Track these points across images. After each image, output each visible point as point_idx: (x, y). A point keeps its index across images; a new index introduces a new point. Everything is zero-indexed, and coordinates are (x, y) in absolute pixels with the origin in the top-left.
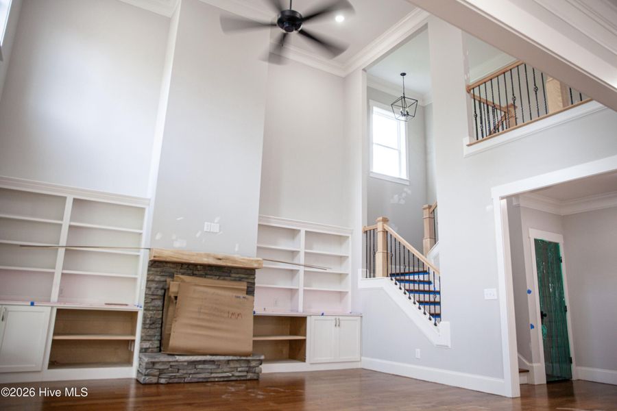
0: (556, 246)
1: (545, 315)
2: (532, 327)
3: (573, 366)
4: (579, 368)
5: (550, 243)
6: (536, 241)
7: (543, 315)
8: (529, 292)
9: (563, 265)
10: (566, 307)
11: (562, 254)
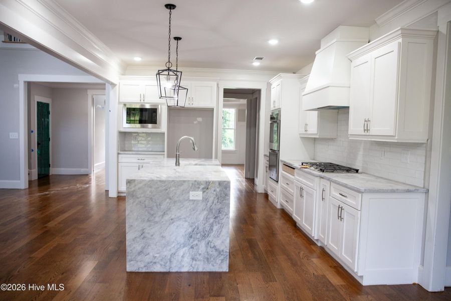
0: (48, 105)
1: (40, 144)
2: (33, 151)
3: (51, 168)
4: (53, 169)
5: (45, 103)
6: (38, 102)
7: (38, 144)
8: (32, 132)
9: (50, 116)
10: (49, 138)
11: (50, 109)
